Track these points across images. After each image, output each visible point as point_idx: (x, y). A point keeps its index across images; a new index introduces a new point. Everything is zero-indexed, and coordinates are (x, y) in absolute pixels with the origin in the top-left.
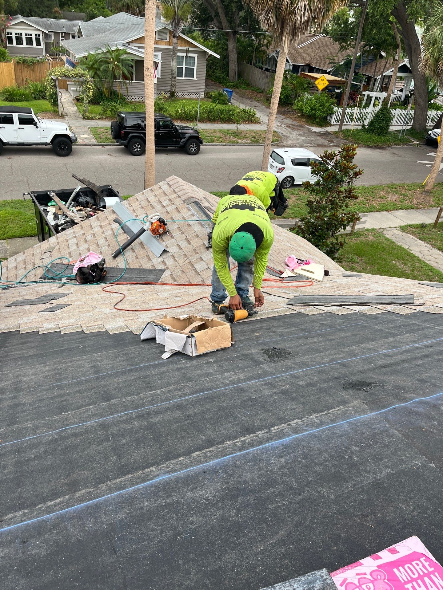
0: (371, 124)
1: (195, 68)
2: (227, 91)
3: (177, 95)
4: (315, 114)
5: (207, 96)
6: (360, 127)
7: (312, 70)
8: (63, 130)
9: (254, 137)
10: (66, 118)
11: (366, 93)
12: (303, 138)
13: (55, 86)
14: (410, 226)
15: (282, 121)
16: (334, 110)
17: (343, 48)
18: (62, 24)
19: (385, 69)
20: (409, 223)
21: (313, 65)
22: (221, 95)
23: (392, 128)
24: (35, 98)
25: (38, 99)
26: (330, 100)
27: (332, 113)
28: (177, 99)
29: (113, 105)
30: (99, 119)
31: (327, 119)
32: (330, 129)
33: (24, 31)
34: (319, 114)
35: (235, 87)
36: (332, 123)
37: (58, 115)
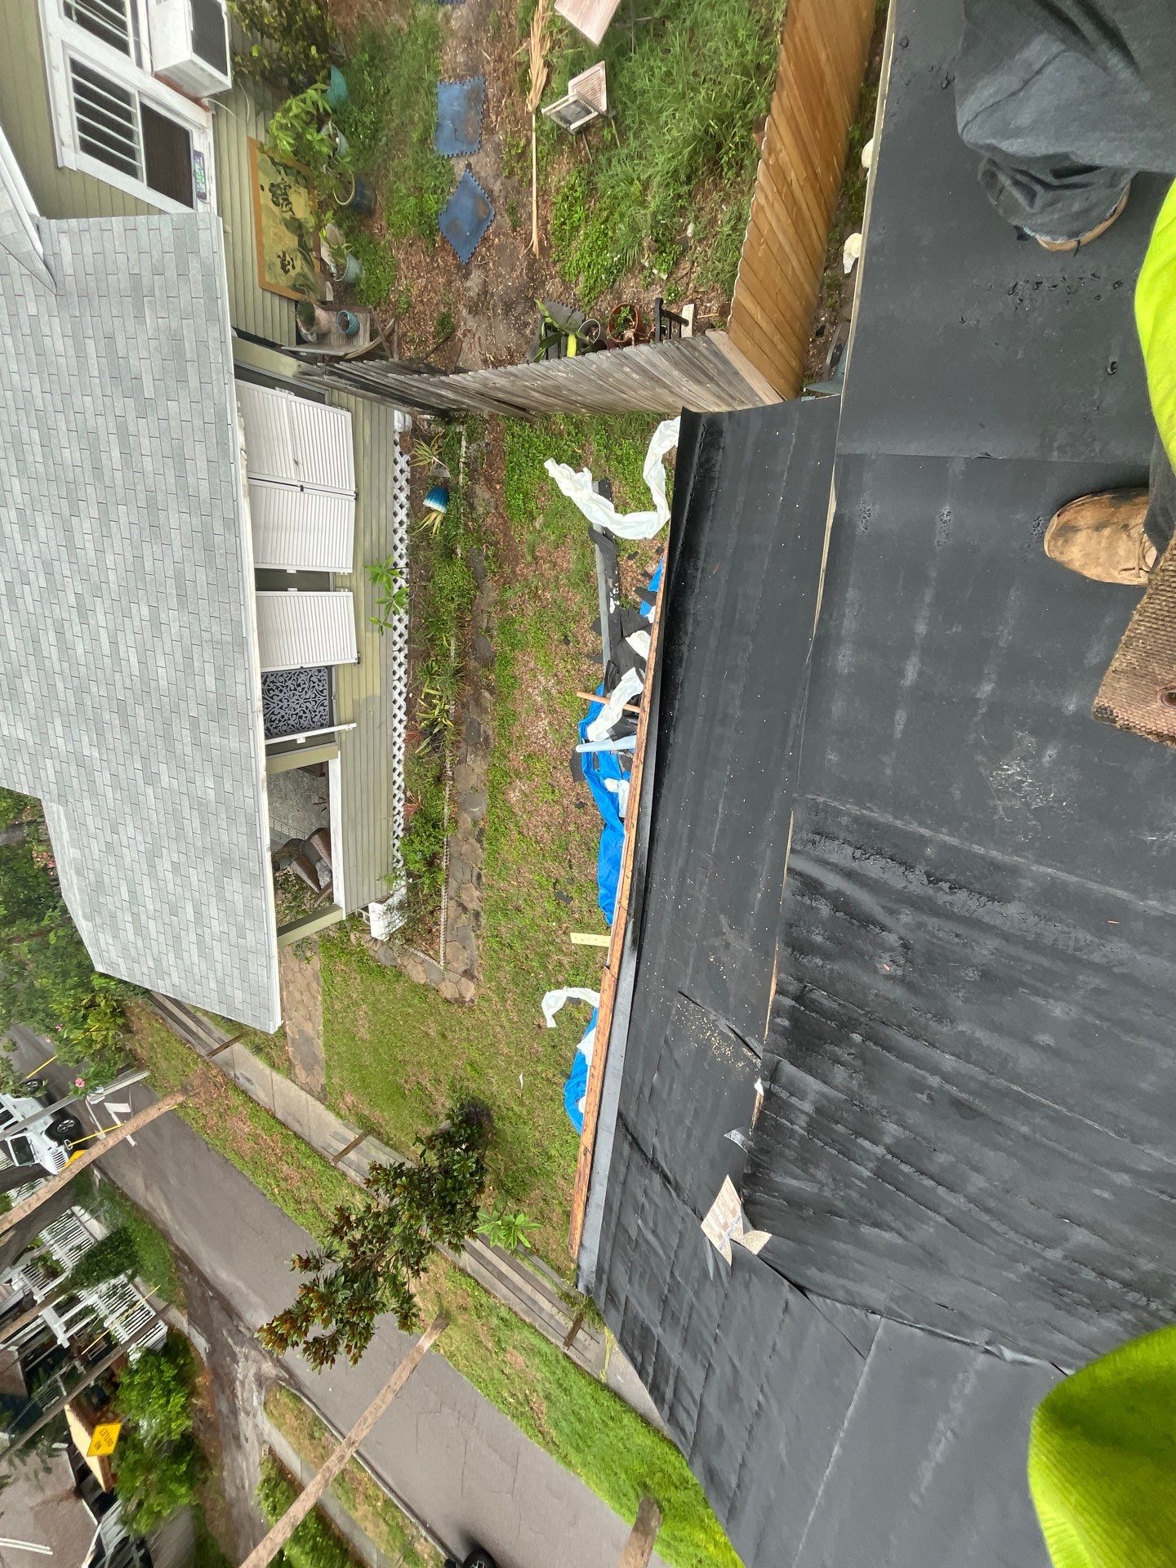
6: (138, 1280)
7: (83, 1472)
9: (312, 1437)
11: (63, 1340)
12: (237, 1349)
14: (273, 1066)
15: (230, 1416)
16: (139, 1356)
20: (268, 1070)
21: (72, 1481)
23: (100, 1231)
26: (126, 1380)
27: (149, 1352)
31: (166, 1345)
34: (169, 1372)
36: (165, 1331)
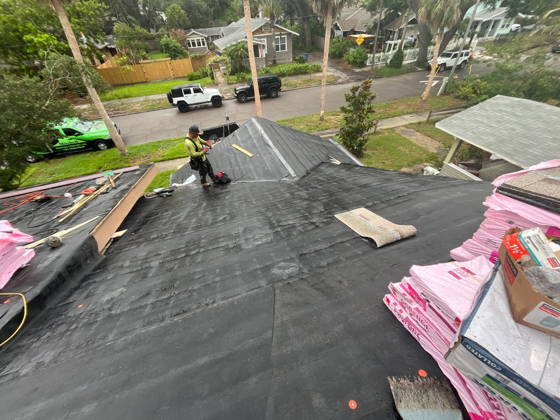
0: (391, 61)
1: (286, 44)
2: (305, 55)
3: (277, 62)
4: (356, 61)
5: (294, 59)
6: (385, 65)
7: (355, 33)
8: (216, 93)
9: (320, 81)
10: (219, 85)
11: (388, 42)
13: (211, 68)
15: (337, 68)
16: (368, 56)
17: (373, 15)
18: (214, 30)
19: (401, 24)
21: (356, 30)
22: (301, 58)
23: (405, 62)
24: (203, 77)
25: (205, 77)
27: (367, 58)
28: (278, 64)
29: (242, 74)
30: (236, 83)
31: (364, 63)
32: (365, 69)
33: (195, 39)
34: (359, 60)
35: (310, 51)
36: (367, 65)
37: (215, 84)
